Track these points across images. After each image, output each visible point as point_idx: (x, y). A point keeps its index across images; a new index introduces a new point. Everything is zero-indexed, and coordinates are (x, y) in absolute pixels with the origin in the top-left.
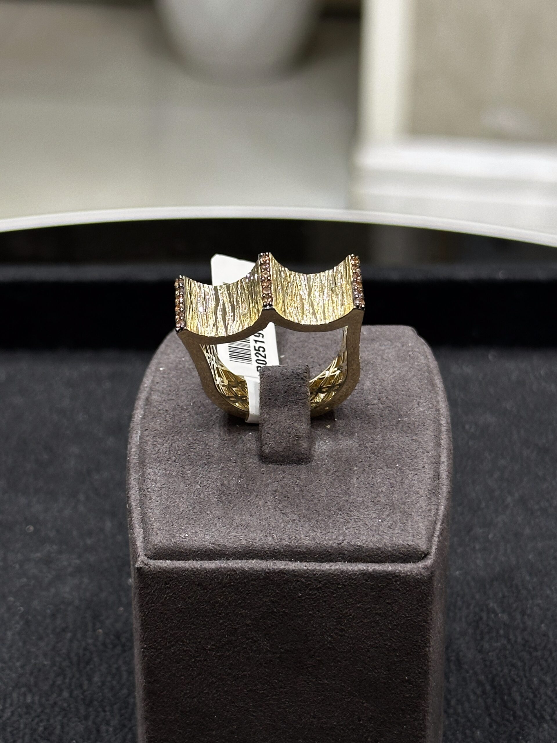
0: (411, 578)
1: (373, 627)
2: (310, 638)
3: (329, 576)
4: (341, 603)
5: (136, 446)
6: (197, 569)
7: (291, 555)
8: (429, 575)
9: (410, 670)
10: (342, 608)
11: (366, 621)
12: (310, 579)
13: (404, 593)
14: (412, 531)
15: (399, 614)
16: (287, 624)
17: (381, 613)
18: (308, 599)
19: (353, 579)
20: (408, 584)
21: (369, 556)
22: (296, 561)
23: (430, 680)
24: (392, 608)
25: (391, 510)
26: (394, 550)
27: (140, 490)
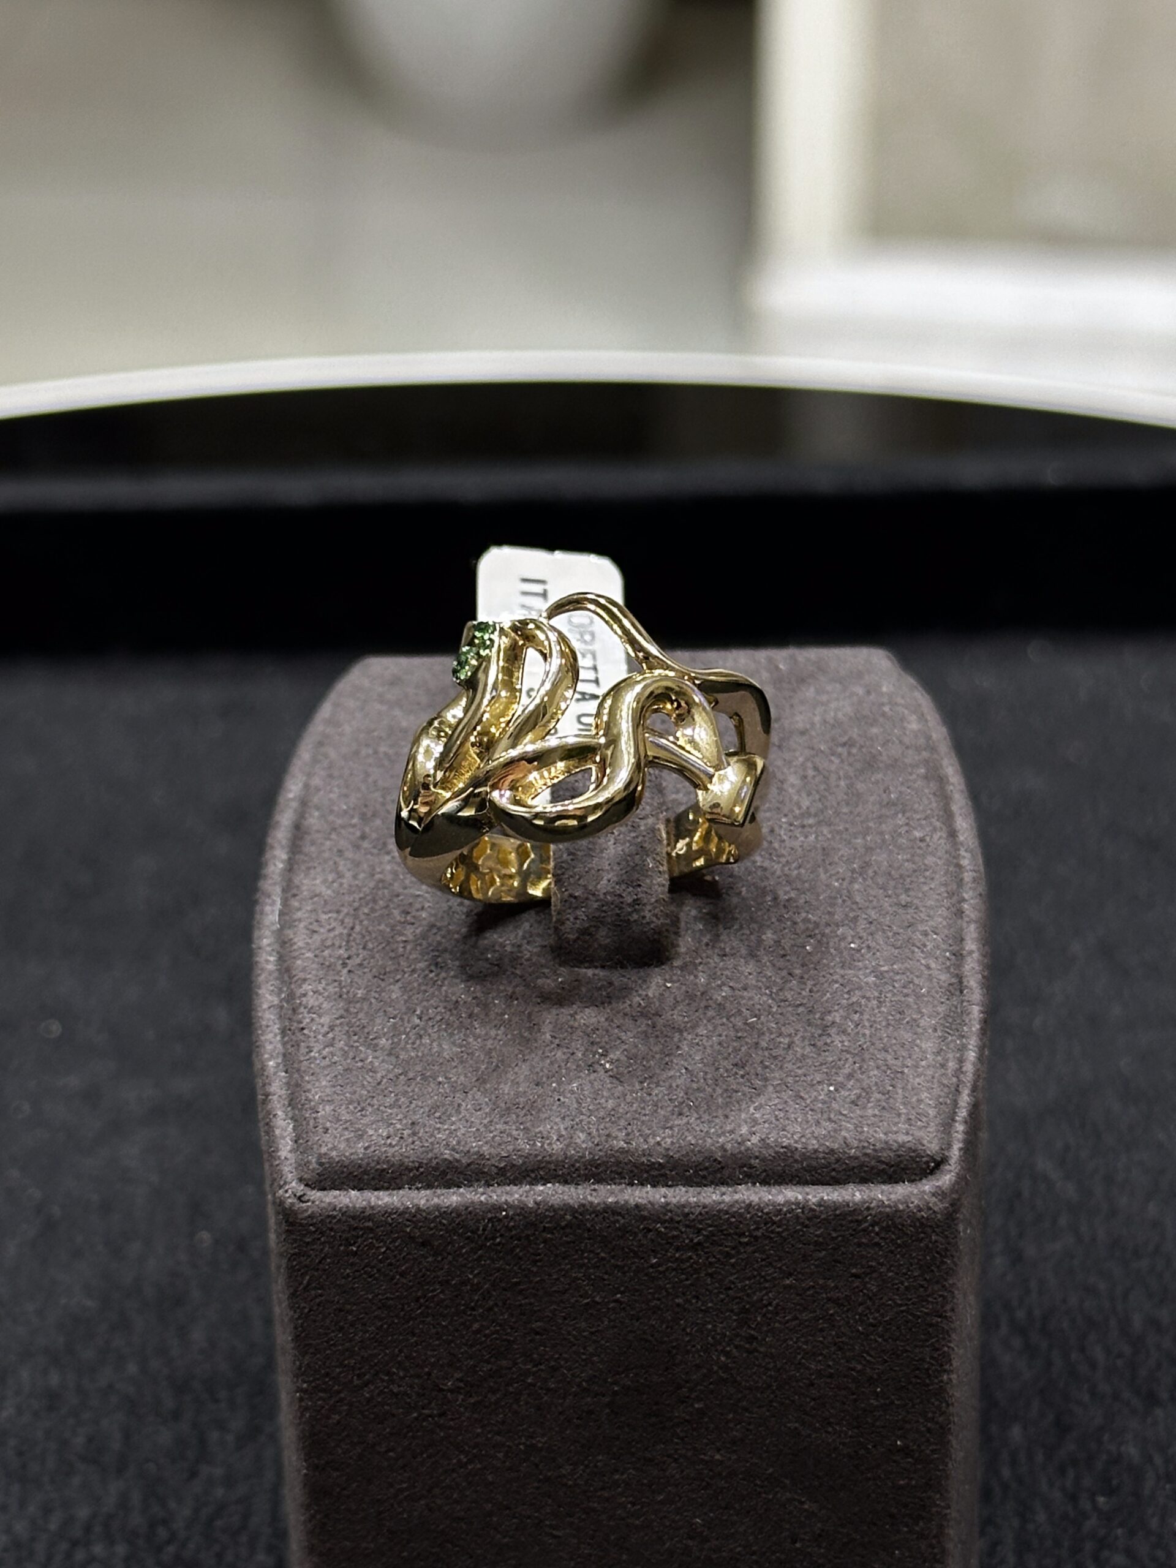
0: (905, 1217)
1: (822, 1330)
2: (679, 1357)
3: (720, 1218)
4: (749, 1279)
5: (273, 932)
6: (419, 1209)
7: (632, 1171)
8: (946, 1208)
9: (908, 1426)
10: (750, 1288)
11: (805, 1316)
12: (676, 1225)
13: (892, 1252)
14: (904, 1111)
15: (881, 1298)
16: (627, 1327)
17: (838, 1299)
18: (674, 1269)
19: (774, 1223)
20: (900, 1230)
21: (810, 1169)
22: (642, 1184)
23: (952, 1447)
24: (865, 1288)
25: (855, 1063)
26: (866, 1154)
27: (283, 1032)
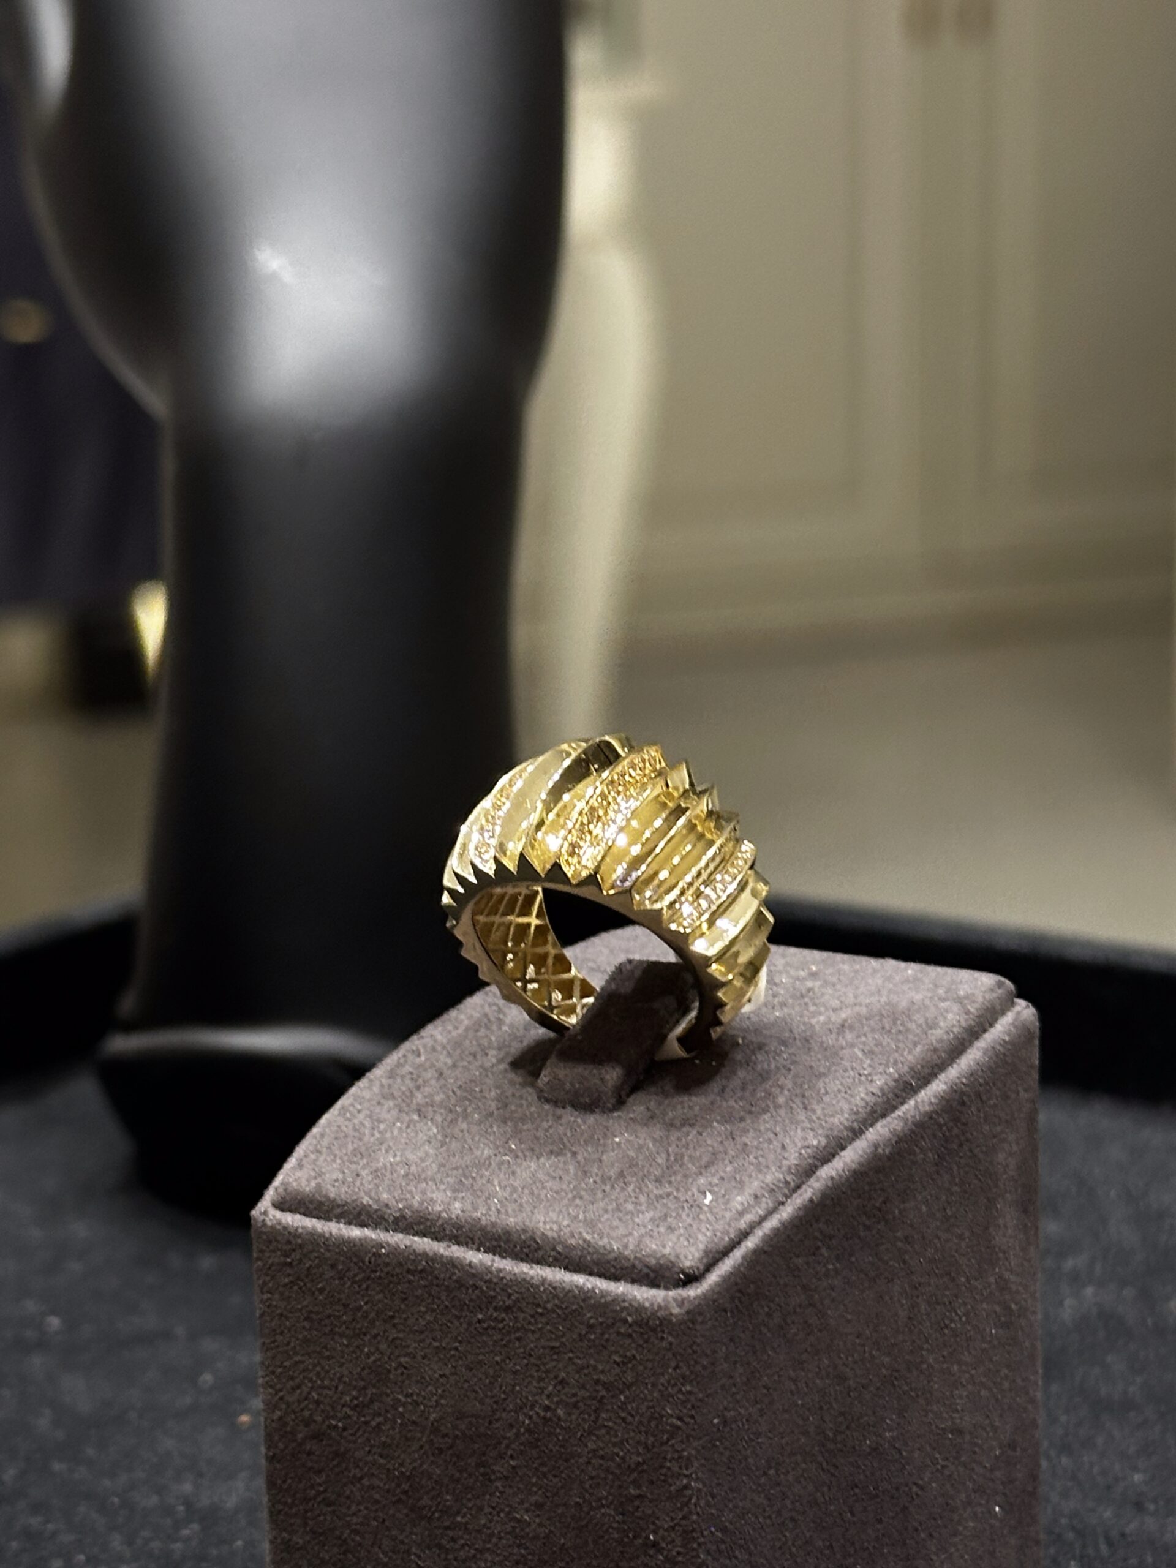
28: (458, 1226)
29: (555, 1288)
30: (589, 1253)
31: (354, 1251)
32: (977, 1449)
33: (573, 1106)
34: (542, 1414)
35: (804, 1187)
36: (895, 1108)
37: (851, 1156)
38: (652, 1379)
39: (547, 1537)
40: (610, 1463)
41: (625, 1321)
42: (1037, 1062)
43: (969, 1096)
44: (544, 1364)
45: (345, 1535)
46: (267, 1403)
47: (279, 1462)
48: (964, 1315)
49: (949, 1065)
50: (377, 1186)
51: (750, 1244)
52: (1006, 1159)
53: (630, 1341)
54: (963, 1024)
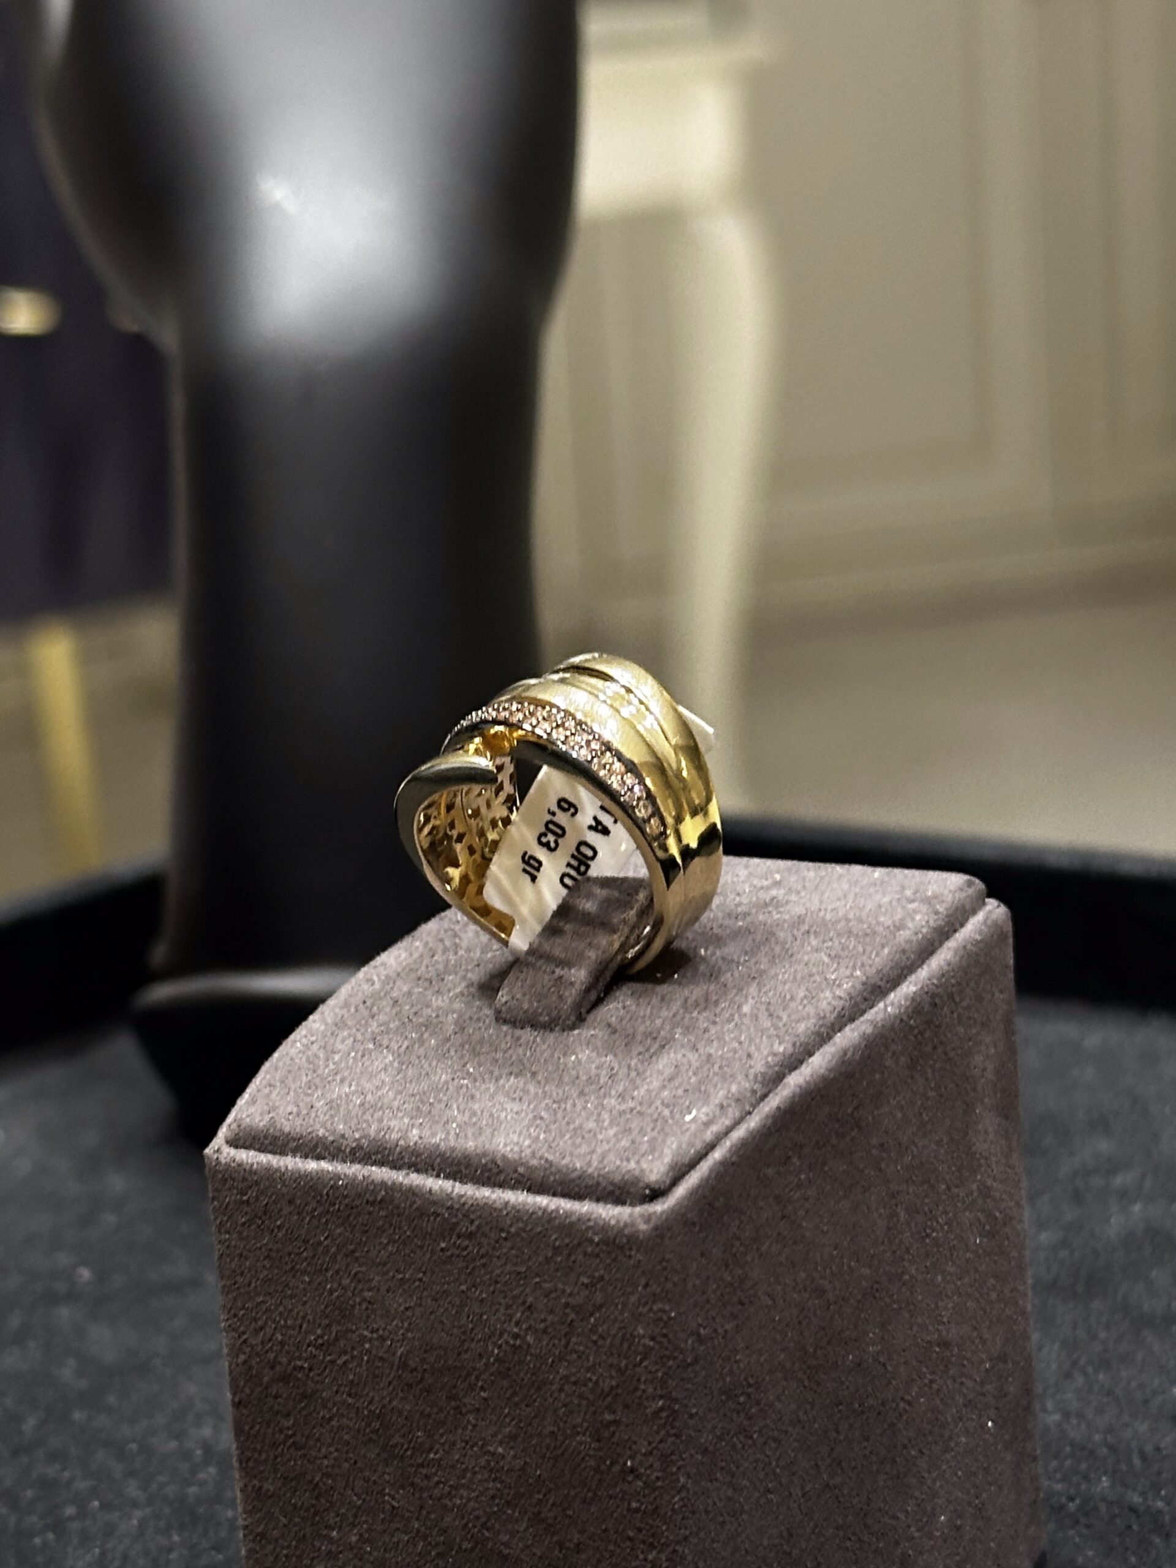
28: (415, 1152)
29: (518, 1211)
30: (551, 1173)
31: (311, 1185)
32: (965, 1362)
33: (532, 1026)
34: (512, 1342)
35: (771, 1095)
36: (863, 1012)
37: (819, 1063)
38: (622, 1299)
39: (522, 1469)
40: (584, 1388)
41: (591, 1241)
42: (1012, 962)
43: (941, 997)
44: (511, 1290)
45: (317, 1479)
46: (231, 1347)
47: (246, 1407)
48: (946, 1223)
49: (920, 965)
50: (332, 1116)
51: (717, 1155)
52: (984, 1061)
53: (598, 1261)
54: (932, 923)
